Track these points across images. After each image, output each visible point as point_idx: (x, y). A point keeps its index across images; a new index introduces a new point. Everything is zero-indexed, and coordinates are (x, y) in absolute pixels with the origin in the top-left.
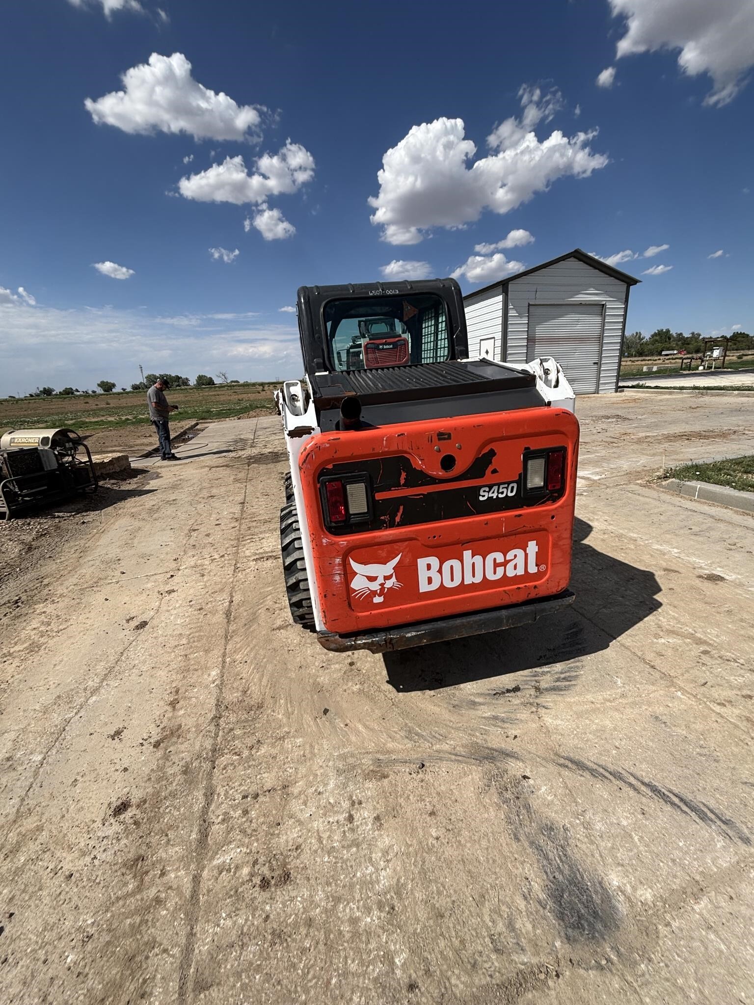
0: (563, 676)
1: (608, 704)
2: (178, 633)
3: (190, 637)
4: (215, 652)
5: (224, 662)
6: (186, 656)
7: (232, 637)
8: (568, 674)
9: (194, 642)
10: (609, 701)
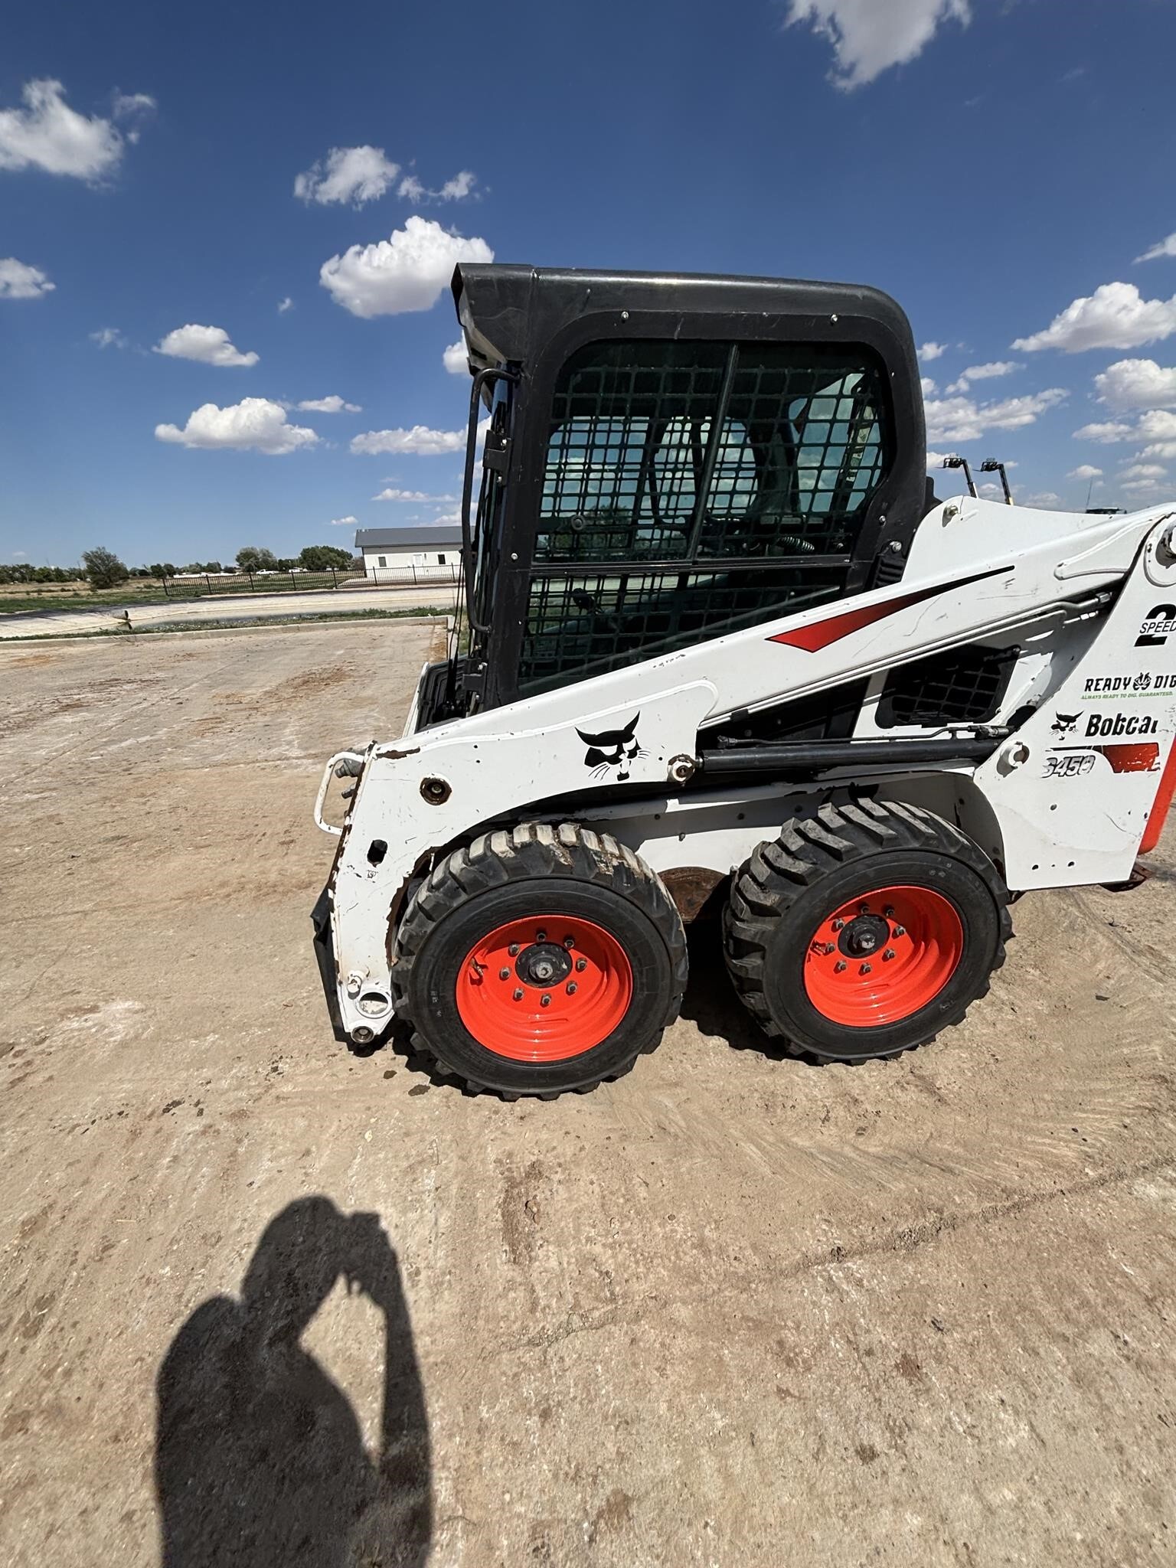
2: (1075, 1397)
3: (1069, 1331)
4: (1085, 1214)
5: (1102, 1182)
6: (1150, 1301)
7: (1008, 1193)
9: (1085, 1303)
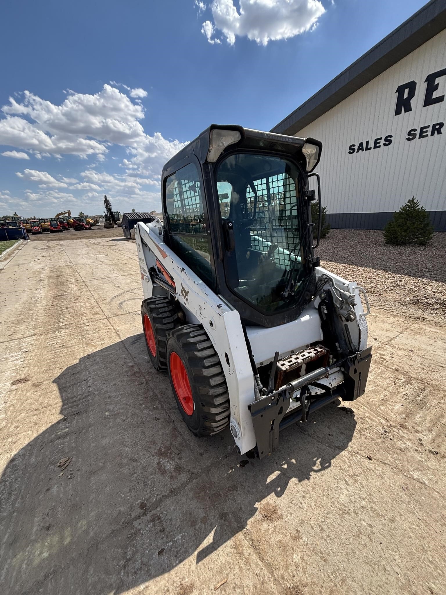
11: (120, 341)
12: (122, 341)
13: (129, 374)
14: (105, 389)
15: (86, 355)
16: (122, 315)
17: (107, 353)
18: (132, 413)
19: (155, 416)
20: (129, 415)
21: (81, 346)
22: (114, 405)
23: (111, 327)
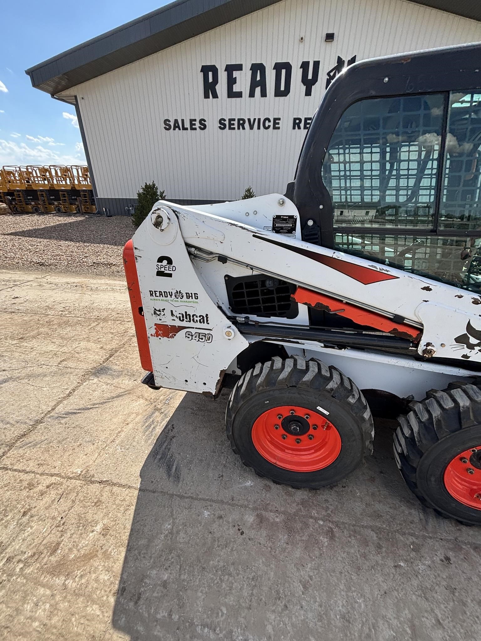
0: (152, 426)
1: (120, 429)
8: (150, 430)
10: (119, 432)
11: (136, 493)
12: (140, 490)
13: (283, 537)
14: (310, 615)
15: (112, 600)
16: (24, 435)
17: (159, 543)
18: (420, 596)
19: (437, 559)
20: (425, 605)
21: (41, 591)
22: (381, 622)
23: (53, 479)
